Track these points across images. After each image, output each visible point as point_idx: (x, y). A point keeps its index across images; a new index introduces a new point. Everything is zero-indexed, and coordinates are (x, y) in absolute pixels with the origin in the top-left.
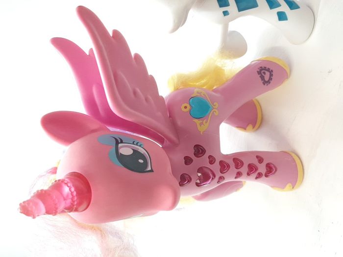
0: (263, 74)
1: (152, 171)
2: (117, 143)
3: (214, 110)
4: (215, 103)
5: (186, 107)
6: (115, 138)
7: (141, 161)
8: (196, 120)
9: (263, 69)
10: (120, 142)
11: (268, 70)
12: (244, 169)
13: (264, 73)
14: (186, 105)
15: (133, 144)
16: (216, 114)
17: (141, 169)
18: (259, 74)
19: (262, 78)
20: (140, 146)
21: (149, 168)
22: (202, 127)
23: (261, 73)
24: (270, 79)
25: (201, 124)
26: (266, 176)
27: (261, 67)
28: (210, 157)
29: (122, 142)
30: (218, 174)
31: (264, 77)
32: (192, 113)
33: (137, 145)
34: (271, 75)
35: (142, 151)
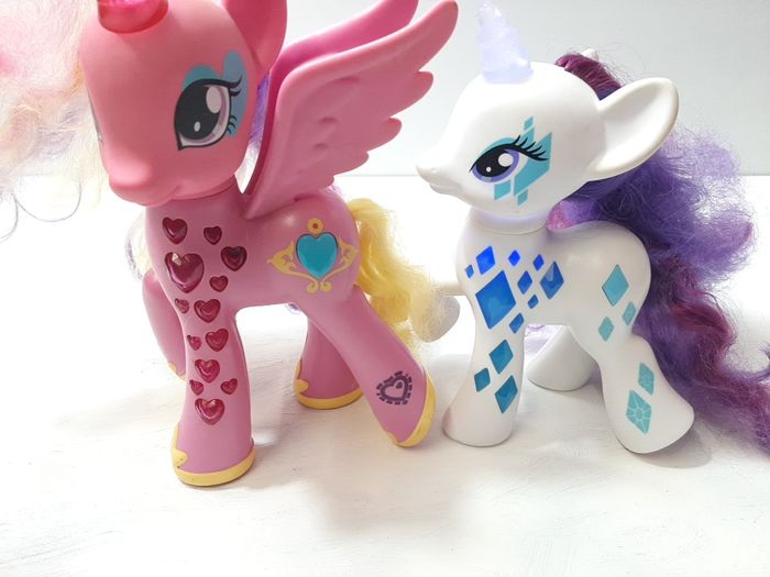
0: (396, 384)
1: (180, 147)
2: (229, 85)
3: (317, 284)
4: (329, 285)
5: (315, 226)
6: (238, 83)
7: (197, 126)
8: (292, 247)
9: (403, 378)
10: (233, 90)
11: (406, 395)
12: (207, 353)
13: (399, 386)
14: (321, 226)
15: (230, 117)
16: (311, 289)
17: (182, 125)
18: (396, 374)
19: (390, 382)
20: (227, 129)
21: (185, 142)
22: (281, 263)
23: (399, 379)
24: (390, 400)
25: (286, 258)
26: (198, 403)
27: (410, 380)
28: (225, 280)
29: (232, 94)
30: (191, 298)
31: (392, 385)
32: (305, 238)
33: (229, 123)
34: (397, 401)
35: (219, 131)
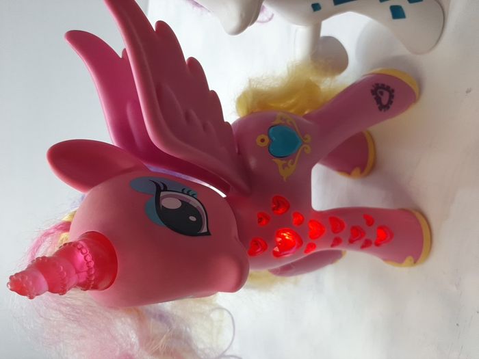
0: (380, 95)
1: (208, 233)
2: (159, 191)
3: (304, 146)
4: (307, 136)
5: (263, 140)
6: (155, 183)
7: (193, 219)
8: (277, 161)
9: (380, 88)
10: (162, 188)
11: (388, 89)
12: (345, 234)
13: (382, 93)
14: (263, 136)
15: (183, 193)
16: (308, 151)
17: (193, 230)
18: (373, 94)
19: (378, 100)
20: (192, 196)
21: (205, 230)
22: (286, 171)
23: (376, 94)
24: (390, 102)
25: (285, 166)
26: (377, 244)
27: (377, 84)
28: (296, 215)
29: (165, 189)
30: (308, 241)
31: (380, 98)
32: (271, 150)
33: (188, 194)
34: (391, 96)
35: (195, 203)
